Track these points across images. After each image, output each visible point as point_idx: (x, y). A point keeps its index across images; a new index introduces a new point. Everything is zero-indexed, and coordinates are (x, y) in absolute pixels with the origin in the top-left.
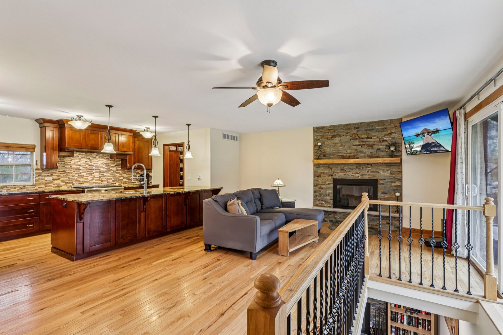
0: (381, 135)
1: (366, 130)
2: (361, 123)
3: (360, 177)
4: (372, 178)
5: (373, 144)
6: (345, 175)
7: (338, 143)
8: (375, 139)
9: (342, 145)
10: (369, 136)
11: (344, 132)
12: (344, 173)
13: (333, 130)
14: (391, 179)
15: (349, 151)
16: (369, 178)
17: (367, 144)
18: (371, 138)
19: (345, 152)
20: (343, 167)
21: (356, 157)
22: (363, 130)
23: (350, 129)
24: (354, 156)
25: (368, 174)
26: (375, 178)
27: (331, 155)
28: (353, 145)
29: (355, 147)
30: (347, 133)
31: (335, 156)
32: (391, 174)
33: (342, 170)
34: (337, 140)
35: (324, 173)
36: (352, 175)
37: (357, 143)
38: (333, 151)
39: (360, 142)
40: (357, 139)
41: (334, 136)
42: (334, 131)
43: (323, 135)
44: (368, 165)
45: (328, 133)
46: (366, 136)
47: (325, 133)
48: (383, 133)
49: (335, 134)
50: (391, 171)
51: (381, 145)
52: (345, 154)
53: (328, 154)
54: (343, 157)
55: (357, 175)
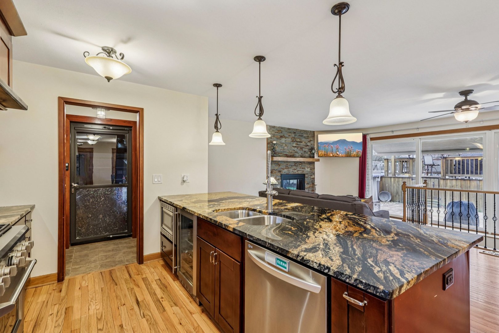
0: (306, 140)
1: (299, 136)
2: (297, 130)
3: (297, 173)
4: (302, 173)
5: (303, 147)
6: (288, 171)
7: (284, 143)
8: (303, 143)
9: (286, 145)
10: (301, 141)
11: (287, 134)
12: (287, 170)
13: (280, 131)
14: (310, 173)
15: (290, 151)
16: (301, 173)
17: (300, 147)
18: (302, 142)
19: (288, 152)
20: (287, 164)
21: (294, 156)
22: (298, 135)
23: (290, 133)
24: (293, 155)
25: (300, 170)
26: (304, 173)
27: (279, 153)
28: (293, 147)
29: (294, 148)
30: (289, 136)
31: (282, 154)
32: (311, 170)
33: (287, 167)
34: (283, 140)
35: (274, 169)
36: (292, 171)
37: (295, 145)
38: (281, 150)
39: (296, 144)
40: (294, 142)
41: (281, 137)
42: (282, 132)
43: (274, 134)
44: (300, 163)
45: (277, 133)
46: (299, 141)
47: (276, 133)
48: (307, 140)
49: (282, 135)
50: (310, 168)
51: (306, 149)
52: (288, 153)
53: (277, 152)
54: (287, 156)
55: (295, 171)
